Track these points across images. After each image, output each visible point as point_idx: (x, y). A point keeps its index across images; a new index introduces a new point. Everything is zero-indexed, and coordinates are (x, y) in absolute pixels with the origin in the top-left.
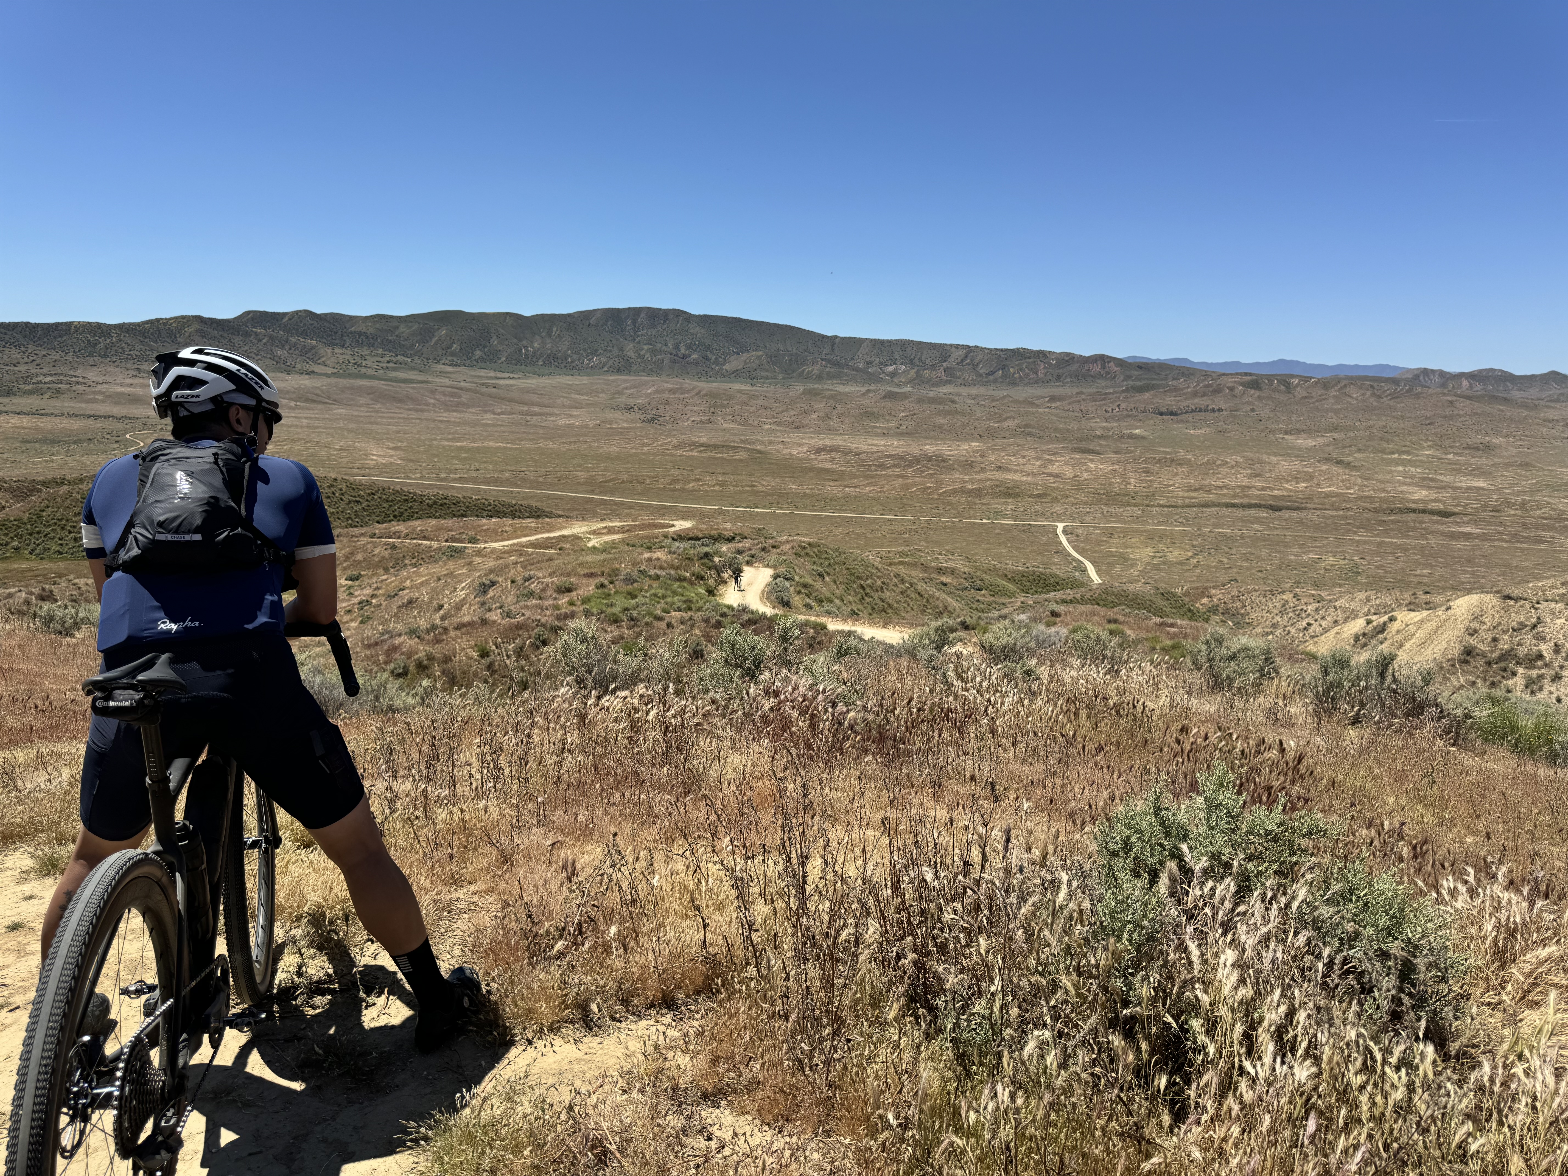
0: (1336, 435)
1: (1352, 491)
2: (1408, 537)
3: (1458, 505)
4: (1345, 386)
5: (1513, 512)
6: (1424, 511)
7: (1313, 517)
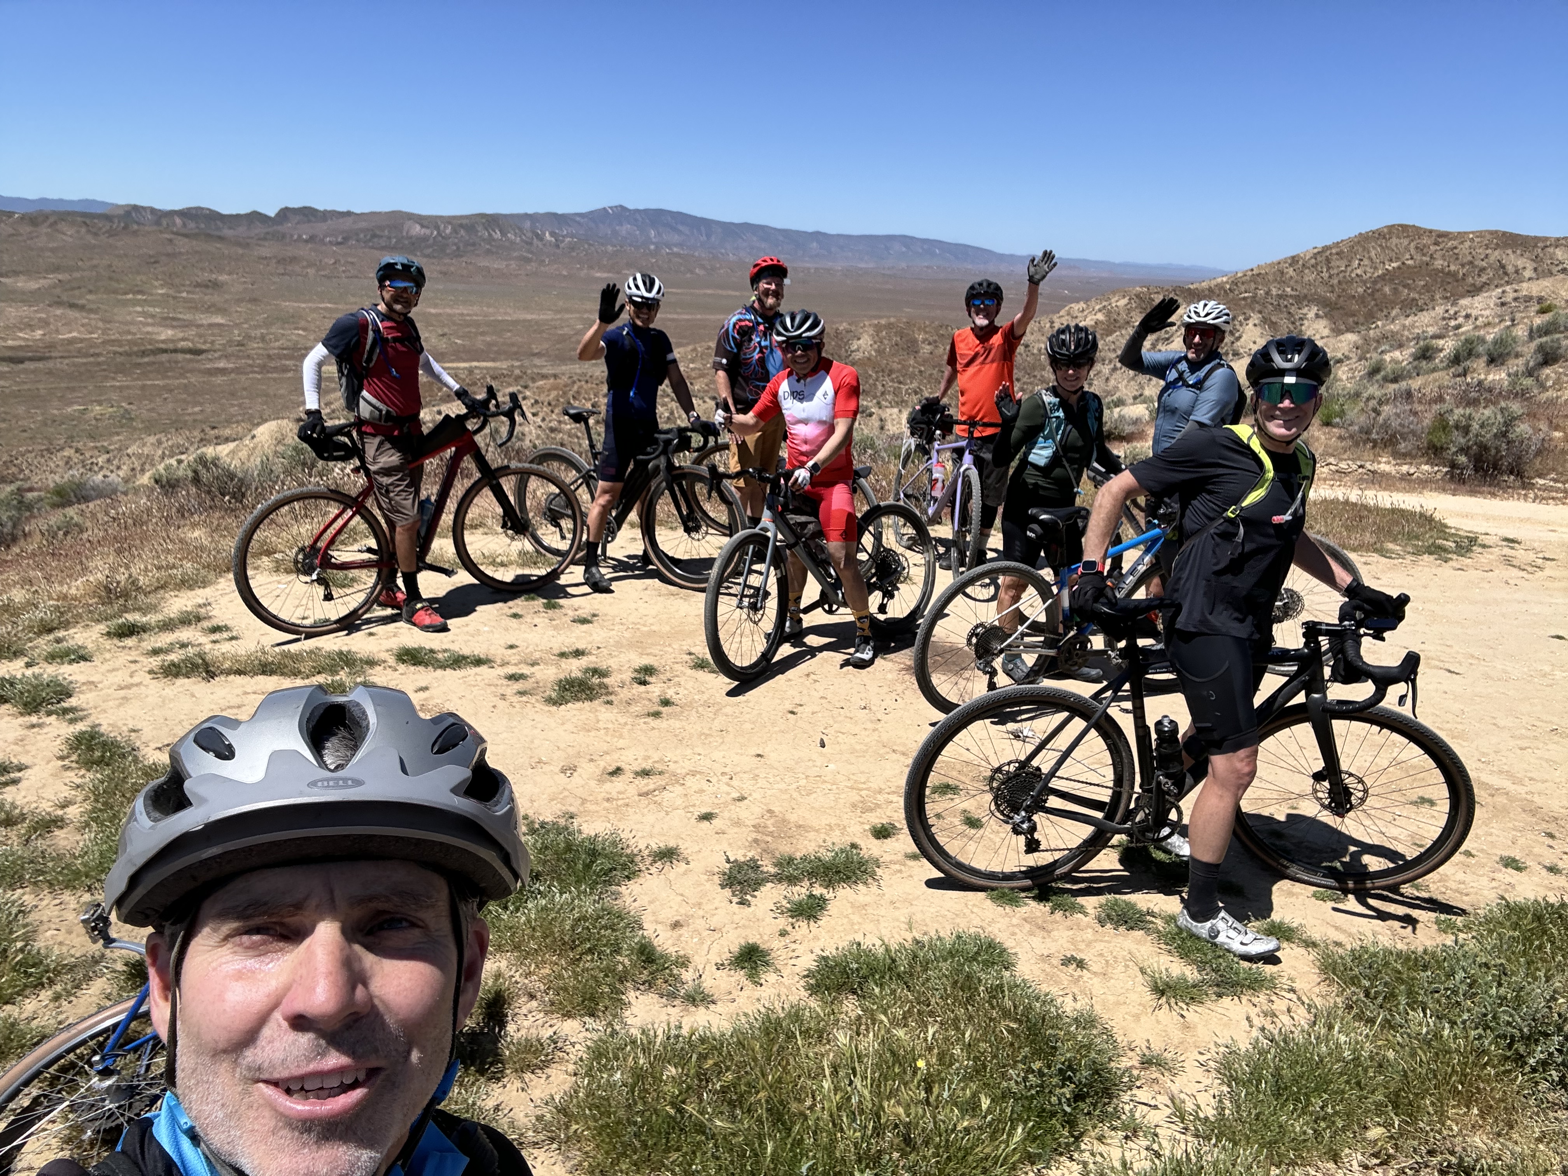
0: (60, 277)
1: (96, 336)
2: (168, 378)
3: (205, 342)
4: (55, 223)
5: (256, 345)
6: (175, 351)
7: (62, 365)
